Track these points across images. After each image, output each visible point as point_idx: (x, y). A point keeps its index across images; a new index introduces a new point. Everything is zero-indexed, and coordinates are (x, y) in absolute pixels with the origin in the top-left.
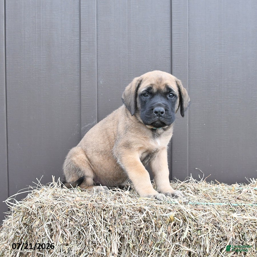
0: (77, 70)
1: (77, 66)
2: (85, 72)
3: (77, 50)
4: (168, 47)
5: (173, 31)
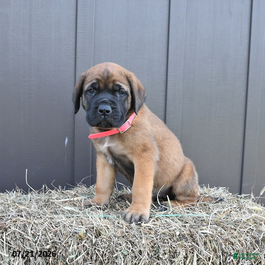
4: (73, 47)
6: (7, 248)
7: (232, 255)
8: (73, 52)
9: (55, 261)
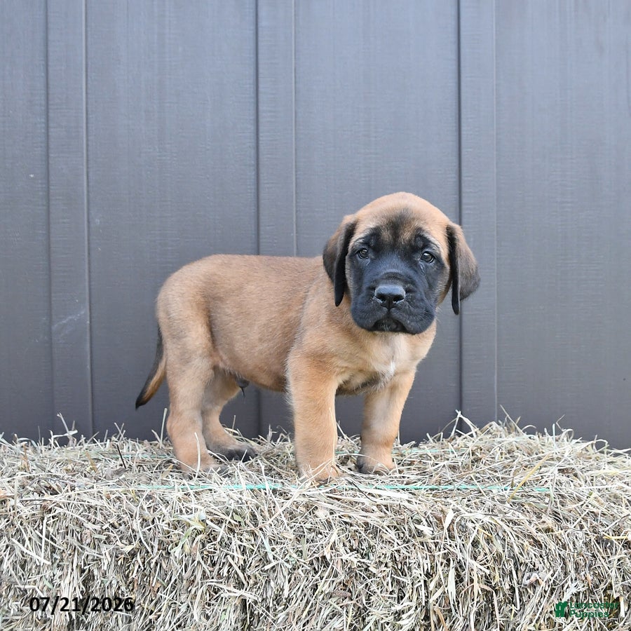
0: (41, 193)
1: (41, 184)
2: (61, 198)
3: (41, 147)
4: (252, 143)
5: (260, 105)
6: (49, 550)
7: (536, 568)
8: (253, 152)
9: (145, 579)
